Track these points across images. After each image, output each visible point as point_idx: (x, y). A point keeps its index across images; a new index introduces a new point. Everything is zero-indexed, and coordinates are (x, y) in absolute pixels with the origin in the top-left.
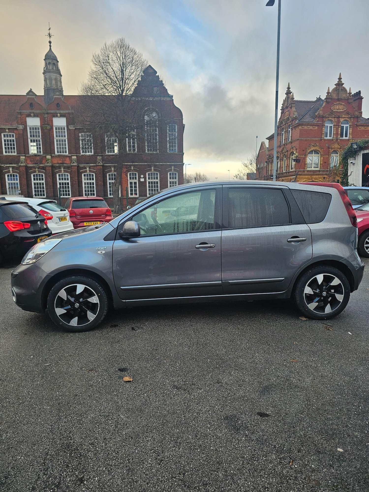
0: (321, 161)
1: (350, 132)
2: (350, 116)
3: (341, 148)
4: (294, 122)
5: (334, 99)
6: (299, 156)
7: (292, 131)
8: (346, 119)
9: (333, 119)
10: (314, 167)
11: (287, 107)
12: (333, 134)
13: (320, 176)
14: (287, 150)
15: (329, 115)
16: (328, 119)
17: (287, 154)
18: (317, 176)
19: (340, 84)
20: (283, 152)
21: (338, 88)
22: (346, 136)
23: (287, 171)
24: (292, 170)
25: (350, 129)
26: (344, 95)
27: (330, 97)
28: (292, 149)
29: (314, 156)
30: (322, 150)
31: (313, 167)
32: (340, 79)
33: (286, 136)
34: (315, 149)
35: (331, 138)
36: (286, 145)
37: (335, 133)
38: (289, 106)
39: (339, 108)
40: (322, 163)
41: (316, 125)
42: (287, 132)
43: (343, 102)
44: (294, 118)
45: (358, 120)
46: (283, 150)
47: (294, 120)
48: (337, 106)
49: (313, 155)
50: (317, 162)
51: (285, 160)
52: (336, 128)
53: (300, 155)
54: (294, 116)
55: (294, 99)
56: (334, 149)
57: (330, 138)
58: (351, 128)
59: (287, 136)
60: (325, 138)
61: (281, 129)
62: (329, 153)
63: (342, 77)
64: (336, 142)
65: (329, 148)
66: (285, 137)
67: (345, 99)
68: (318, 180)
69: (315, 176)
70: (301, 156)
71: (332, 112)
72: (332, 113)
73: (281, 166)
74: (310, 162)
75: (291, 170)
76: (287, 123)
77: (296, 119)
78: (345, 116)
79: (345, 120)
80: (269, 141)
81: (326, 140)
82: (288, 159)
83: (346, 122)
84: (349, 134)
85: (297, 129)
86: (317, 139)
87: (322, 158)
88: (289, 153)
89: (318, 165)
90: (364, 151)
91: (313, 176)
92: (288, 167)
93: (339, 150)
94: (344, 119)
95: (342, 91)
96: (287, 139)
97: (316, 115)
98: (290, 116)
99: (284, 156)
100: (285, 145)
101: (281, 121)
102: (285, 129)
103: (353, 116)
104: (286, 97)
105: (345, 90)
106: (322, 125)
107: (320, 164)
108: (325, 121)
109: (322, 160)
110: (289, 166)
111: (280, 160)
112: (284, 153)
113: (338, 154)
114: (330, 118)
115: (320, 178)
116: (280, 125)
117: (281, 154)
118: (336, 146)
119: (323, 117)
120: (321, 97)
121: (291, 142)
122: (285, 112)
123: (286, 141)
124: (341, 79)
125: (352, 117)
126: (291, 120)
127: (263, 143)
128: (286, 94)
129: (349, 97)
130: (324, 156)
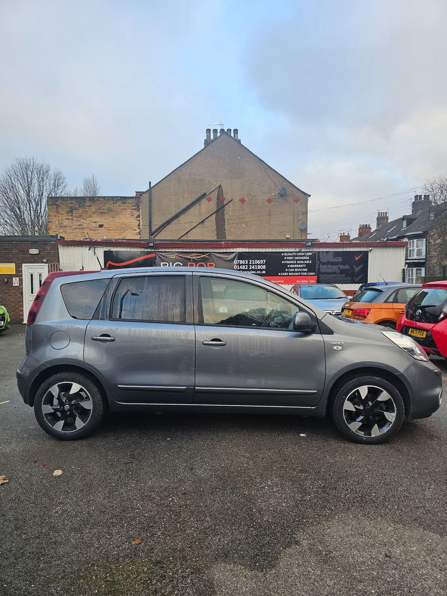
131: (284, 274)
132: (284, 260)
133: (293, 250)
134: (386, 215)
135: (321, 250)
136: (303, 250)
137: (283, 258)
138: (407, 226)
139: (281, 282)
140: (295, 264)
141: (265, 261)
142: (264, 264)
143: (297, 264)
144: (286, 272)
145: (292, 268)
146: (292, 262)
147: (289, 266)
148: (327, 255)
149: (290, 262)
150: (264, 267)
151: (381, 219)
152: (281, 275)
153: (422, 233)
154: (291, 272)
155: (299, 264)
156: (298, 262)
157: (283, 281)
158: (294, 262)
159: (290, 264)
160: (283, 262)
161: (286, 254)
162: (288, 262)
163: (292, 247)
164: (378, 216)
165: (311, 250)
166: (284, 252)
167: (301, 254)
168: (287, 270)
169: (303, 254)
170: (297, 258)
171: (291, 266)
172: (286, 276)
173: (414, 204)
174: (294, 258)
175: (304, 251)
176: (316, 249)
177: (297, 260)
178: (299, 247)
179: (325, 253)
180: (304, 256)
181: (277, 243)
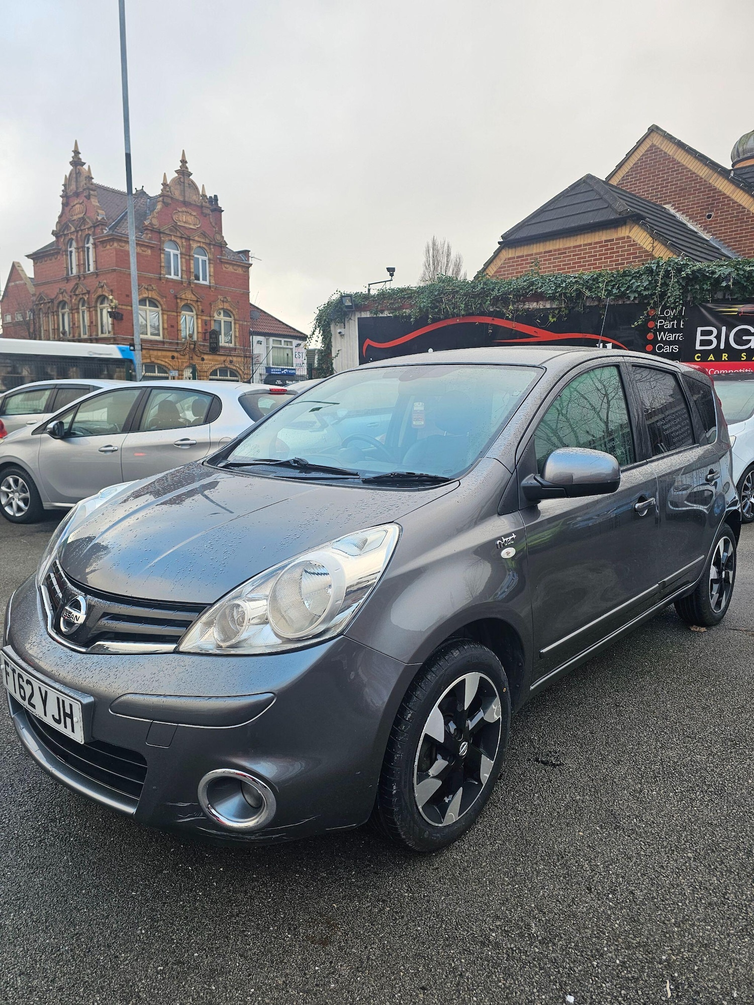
0: (163, 323)
1: (210, 272)
2: (208, 241)
3: (197, 301)
4: (98, 230)
5: (177, 200)
6: (120, 306)
7: (97, 251)
8: (202, 245)
9: (178, 241)
10: (152, 334)
11: (77, 194)
12: (182, 270)
13: (164, 353)
14: (88, 289)
15: (171, 230)
16: (170, 238)
17: (88, 298)
18: (160, 353)
19: (184, 172)
20: (77, 293)
21: (182, 180)
22: (205, 279)
23: (91, 336)
24: (104, 336)
25: (209, 267)
26: (194, 197)
27: (169, 193)
28: (100, 289)
29: (150, 311)
30: (164, 300)
31: (149, 333)
32: (184, 162)
33: (82, 258)
34: (150, 296)
35: (178, 278)
36: (84, 277)
37: (184, 268)
38: (82, 192)
39: (187, 220)
40: (166, 326)
41: (147, 246)
42: (82, 249)
43: (194, 210)
44: (99, 221)
45: (222, 251)
46: (77, 289)
47: (98, 225)
48: (184, 216)
49: (147, 307)
50: (157, 324)
51: (83, 312)
52: (186, 259)
53: (122, 305)
54: (99, 218)
55: (93, 180)
56: (186, 301)
57: (175, 278)
58: (212, 265)
59: (84, 260)
60: (167, 276)
61: (67, 240)
62: (177, 308)
63: (187, 159)
64: (188, 287)
65: (177, 298)
66: (79, 260)
67: (198, 206)
68: (162, 360)
69: (155, 353)
70: (124, 307)
71: (175, 227)
72: (176, 229)
73: (74, 324)
74: (142, 322)
75: (100, 336)
76: (81, 230)
77: (103, 224)
78: (200, 239)
79: (200, 247)
80: (35, 264)
81: (169, 281)
82: (91, 309)
83: (204, 252)
84: (210, 275)
85: (108, 247)
86: (152, 275)
87: (165, 317)
88: (94, 297)
89: (159, 330)
90: (361, 312)
91: (151, 352)
92: (94, 328)
93: (194, 304)
94: (199, 245)
95: (190, 187)
96: (84, 264)
97: (147, 226)
98: (88, 215)
99: (79, 301)
100: (80, 278)
101: (66, 223)
102: (77, 242)
103: (214, 243)
104: (72, 170)
105: (193, 186)
106: (159, 247)
107: (163, 329)
108: (164, 242)
109: (165, 321)
110: (96, 326)
111: (71, 309)
112: (81, 296)
113: (193, 312)
114: (173, 237)
115: (165, 357)
116: (63, 231)
117: (71, 296)
118: (189, 296)
119: (160, 233)
120: (145, 190)
121: (96, 274)
122: (72, 204)
123: (82, 270)
124: (186, 162)
125: (212, 244)
126: (91, 224)
127: (16, 265)
128: (71, 163)
129: (204, 203)
130: (169, 313)
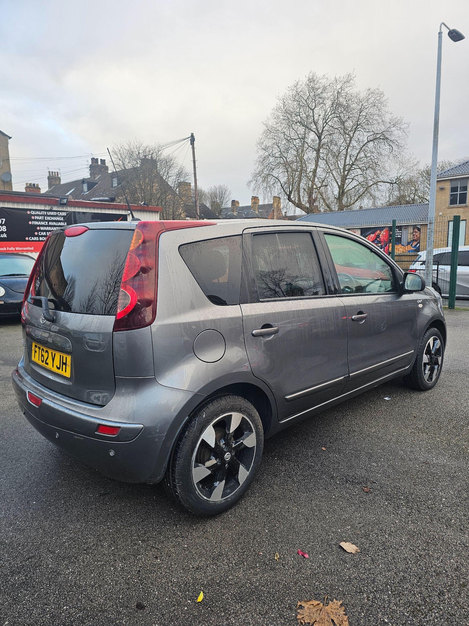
131: (33, 239)
132: (32, 220)
133: (42, 207)
134: (58, 175)
135: (77, 210)
136: (55, 208)
137: (29, 218)
138: (88, 190)
139: (30, 249)
140: (46, 226)
141: (4, 220)
142: (4, 225)
143: (49, 226)
144: (36, 236)
145: (43, 231)
146: (43, 223)
147: (38, 228)
148: (85, 217)
149: (40, 223)
150: (4, 229)
151: (52, 179)
152: (29, 241)
153: (109, 199)
154: (42, 236)
155: (51, 226)
156: (50, 223)
157: (33, 248)
158: (45, 223)
159: (40, 226)
160: (30, 223)
161: (33, 213)
162: (36, 223)
163: (41, 203)
164: (48, 175)
165: (65, 209)
166: (30, 210)
167: (52, 213)
168: (36, 233)
169: (55, 213)
170: (49, 218)
171: (42, 228)
172: (35, 241)
173: (91, 166)
174: (44, 218)
175: (56, 210)
176: (70, 208)
177: (49, 221)
178: (49, 205)
179: (81, 213)
180: (57, 216)
181: (20, 197)
